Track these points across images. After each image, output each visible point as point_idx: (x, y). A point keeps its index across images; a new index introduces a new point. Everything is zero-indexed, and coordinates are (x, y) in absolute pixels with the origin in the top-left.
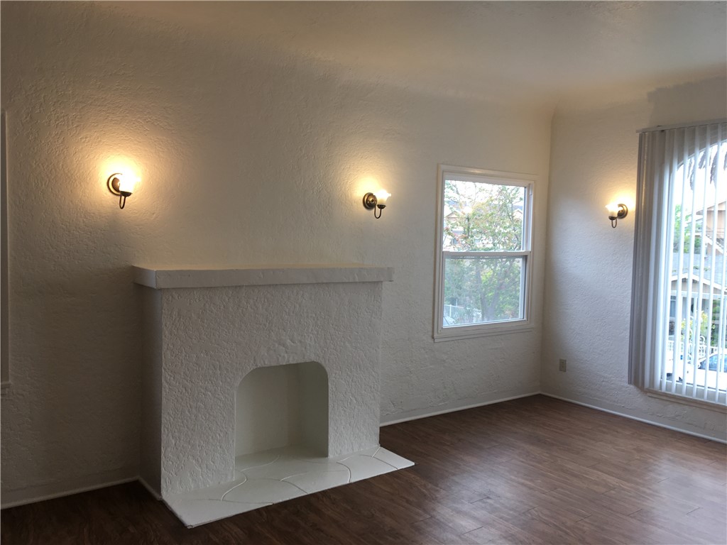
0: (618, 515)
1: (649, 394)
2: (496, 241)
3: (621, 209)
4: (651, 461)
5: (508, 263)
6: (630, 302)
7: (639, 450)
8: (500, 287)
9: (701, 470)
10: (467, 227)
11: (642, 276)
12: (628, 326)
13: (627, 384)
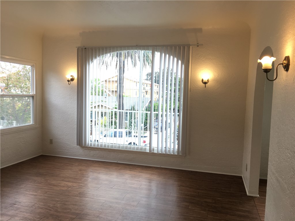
0: (72, 197)
1: (84, 148)
2: (22, 90)
3: (72, 77)
4: (85, 173)
5: (29, 100)
6: (76, 114)
7: (80, 170)
8: (25, 111)
9: (102, 173)
10: (7, 84)
11: (80, 104)
12: (76, 123)
13: (76, 146)
